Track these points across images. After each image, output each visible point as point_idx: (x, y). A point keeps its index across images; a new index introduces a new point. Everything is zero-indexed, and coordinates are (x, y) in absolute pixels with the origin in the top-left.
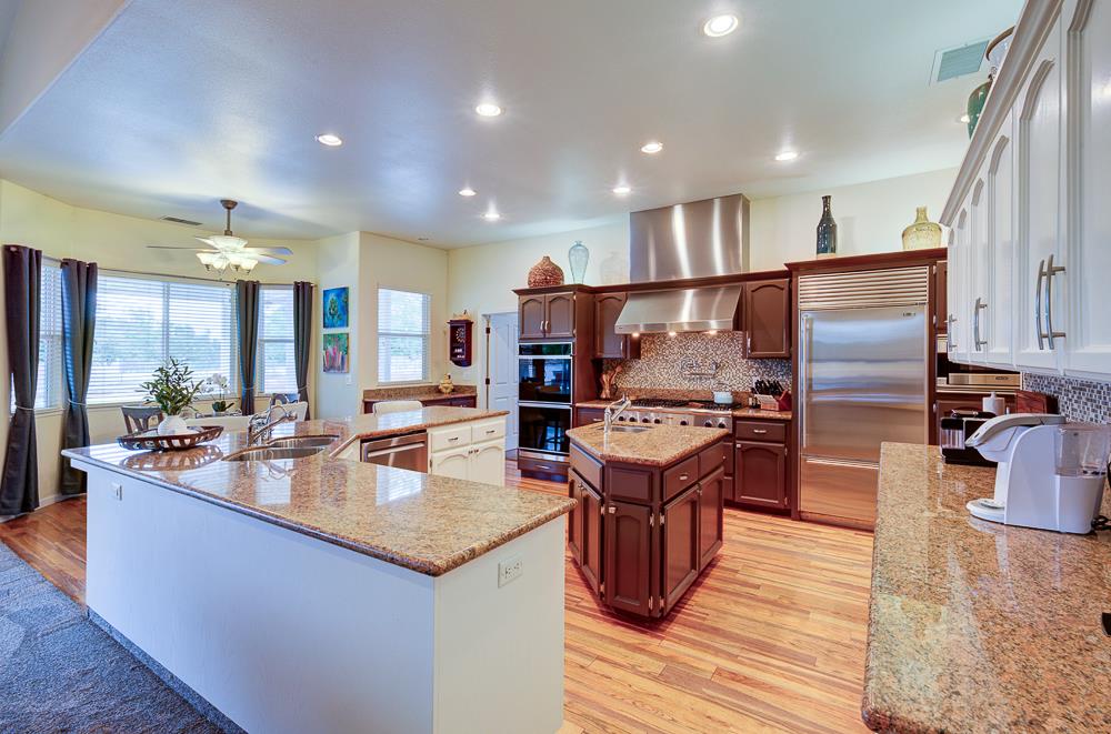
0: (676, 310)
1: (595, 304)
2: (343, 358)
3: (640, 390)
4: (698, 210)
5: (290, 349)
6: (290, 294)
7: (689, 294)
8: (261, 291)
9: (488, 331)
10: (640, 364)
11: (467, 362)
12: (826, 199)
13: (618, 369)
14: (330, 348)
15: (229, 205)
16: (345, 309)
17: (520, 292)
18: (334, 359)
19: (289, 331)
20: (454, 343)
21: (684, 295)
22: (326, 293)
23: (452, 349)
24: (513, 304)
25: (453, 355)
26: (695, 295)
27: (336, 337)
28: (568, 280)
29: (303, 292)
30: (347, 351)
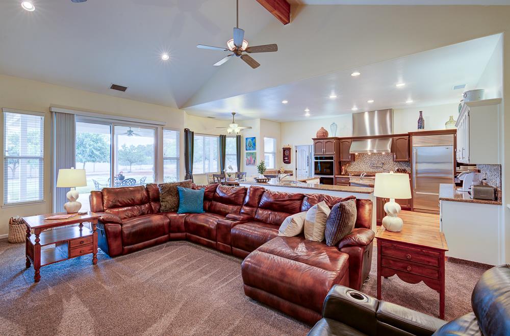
0: (366, 146)
1: (340, 143)
2: (254, 161)
3: (355, 172)
4: (371, 113)
5: (235, 157)
6: (235, 139)
7: (369, 141)
8: (227, 138)
9: (296, 151)
10: (354, 163)
11: (289, 163)
12: (421, 112)
13: (347, 165)
14: (249, 157)
15: (234, 114)
16: (255, 145)
17: (314, 139)
18: (251, 161)
19: (235, 152)
20: (284, 156)
21: (367, 141)
22: (247, 139)
23: (284, 158)
24: (312, 142)
25: (284, 160)
26: (371, 141)
27: (252, 154)
28: (330, 136)
29: (239, 138)
30: (255, 158)
